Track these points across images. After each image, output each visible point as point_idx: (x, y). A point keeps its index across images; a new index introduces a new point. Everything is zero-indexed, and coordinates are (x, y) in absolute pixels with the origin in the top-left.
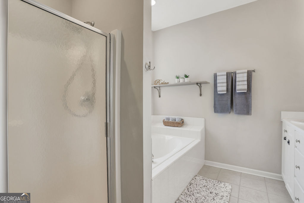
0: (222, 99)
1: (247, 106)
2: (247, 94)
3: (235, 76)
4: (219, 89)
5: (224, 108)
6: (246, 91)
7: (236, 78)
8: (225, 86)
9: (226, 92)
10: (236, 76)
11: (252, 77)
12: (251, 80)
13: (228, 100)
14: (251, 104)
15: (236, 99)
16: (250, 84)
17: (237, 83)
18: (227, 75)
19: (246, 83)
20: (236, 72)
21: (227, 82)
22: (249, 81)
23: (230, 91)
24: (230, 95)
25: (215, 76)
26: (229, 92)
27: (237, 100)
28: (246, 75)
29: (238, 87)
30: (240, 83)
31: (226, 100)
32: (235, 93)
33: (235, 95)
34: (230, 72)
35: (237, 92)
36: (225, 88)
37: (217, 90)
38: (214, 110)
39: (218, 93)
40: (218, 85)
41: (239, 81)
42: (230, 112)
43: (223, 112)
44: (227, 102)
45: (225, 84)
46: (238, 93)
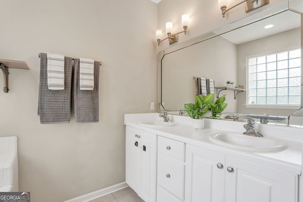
0: (57, 99)
1: (93, 110)
2: (93, 93)
3: (77, 64)
4: (50, 81)
5: (60, 113)
6: (92, 89)
7: (79, 68)
8: (63, 78)
9: (63, 88)
10: (79, 66)
11: (99, 71)
12: (98, 75)
13: (66, 101)
14: (97, 107)
15: (78, 99)
16: (96, 79)
17: (81, 76)
18: (65, 62)
19: (92, 77)
20: (79, 59)
21: (65, 73)
22: (95, 76)
23: (69, 86)
24: (70, 94)
25: (44, 58)
26: (67, 88)
27: (80, 102)
28: (92, 66)
29: (82, 83)
30: (86, 77)
31: (62, 102)
32: (77, 91)
33: (77, 93)
34: (70, 58)
35: (81, 89)
36: (62, 82)
37: (46, 83)
38: (41, 119)
39: (49, 88)
40: (49, 74)
41: (84, 74)
42: (69, 121)
43: (57, 121)
44: (65, 104)
45: (63, 76)
46: (82, 91)
